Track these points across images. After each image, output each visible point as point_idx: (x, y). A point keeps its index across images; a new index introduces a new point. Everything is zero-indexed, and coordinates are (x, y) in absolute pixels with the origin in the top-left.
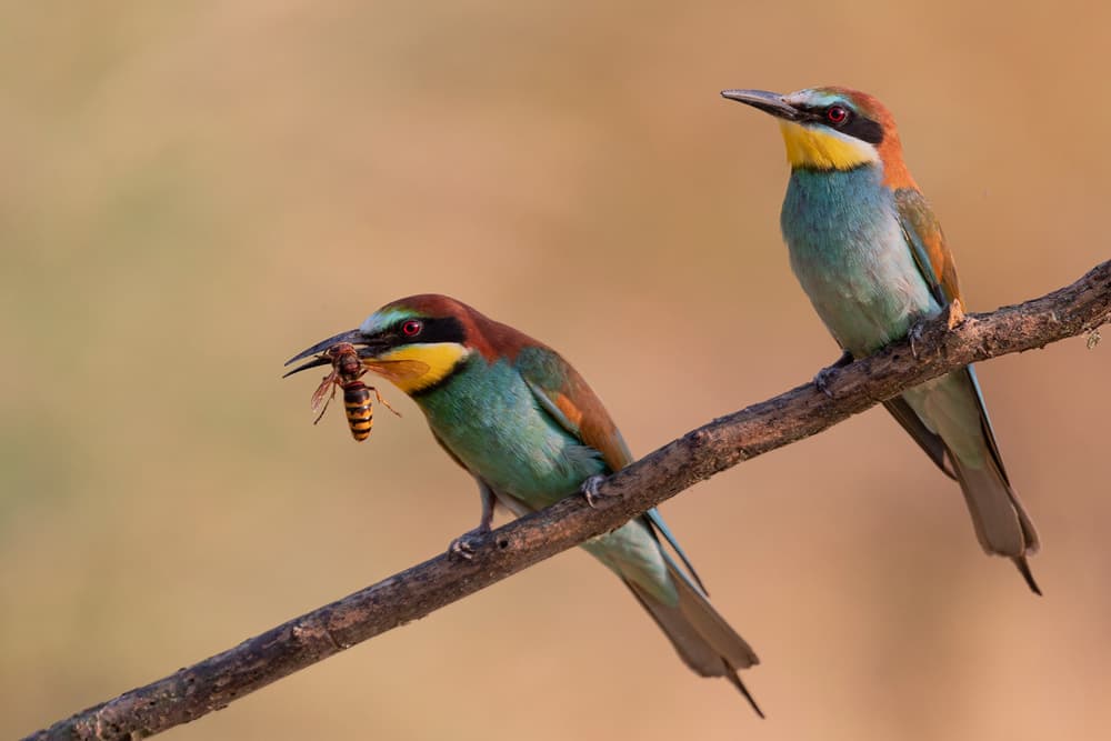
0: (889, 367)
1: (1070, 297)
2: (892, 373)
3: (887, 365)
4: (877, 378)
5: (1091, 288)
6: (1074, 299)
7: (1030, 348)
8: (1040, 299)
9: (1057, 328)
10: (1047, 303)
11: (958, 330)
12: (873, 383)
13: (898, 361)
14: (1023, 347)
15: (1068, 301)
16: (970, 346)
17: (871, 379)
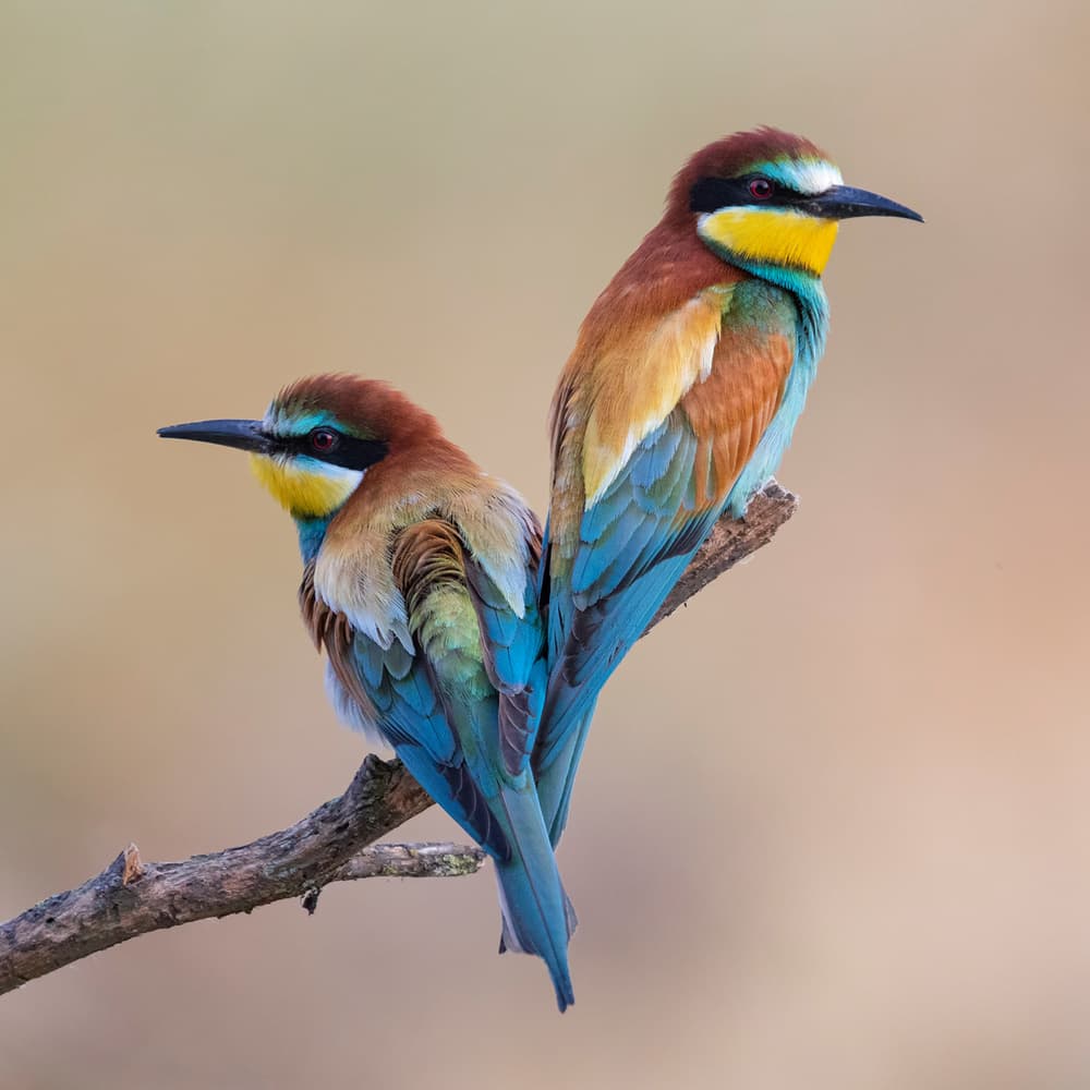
0: (40, 933)
1: (286, 844)
2: (46, 942)
3: (38, 929)
4: (24, 949)
5: (316, 833)
6: (292, 848)
7: (232, 912)
8: (248, 847)
9: (270, 886)
10: (258, 852)
11: (134, 885)
12: (17, 955)
13: (53, 926)
14: (223, 909)
15: (286, 850)
16: (151, 908)
17: (16, 950)
